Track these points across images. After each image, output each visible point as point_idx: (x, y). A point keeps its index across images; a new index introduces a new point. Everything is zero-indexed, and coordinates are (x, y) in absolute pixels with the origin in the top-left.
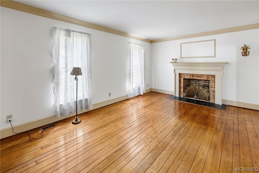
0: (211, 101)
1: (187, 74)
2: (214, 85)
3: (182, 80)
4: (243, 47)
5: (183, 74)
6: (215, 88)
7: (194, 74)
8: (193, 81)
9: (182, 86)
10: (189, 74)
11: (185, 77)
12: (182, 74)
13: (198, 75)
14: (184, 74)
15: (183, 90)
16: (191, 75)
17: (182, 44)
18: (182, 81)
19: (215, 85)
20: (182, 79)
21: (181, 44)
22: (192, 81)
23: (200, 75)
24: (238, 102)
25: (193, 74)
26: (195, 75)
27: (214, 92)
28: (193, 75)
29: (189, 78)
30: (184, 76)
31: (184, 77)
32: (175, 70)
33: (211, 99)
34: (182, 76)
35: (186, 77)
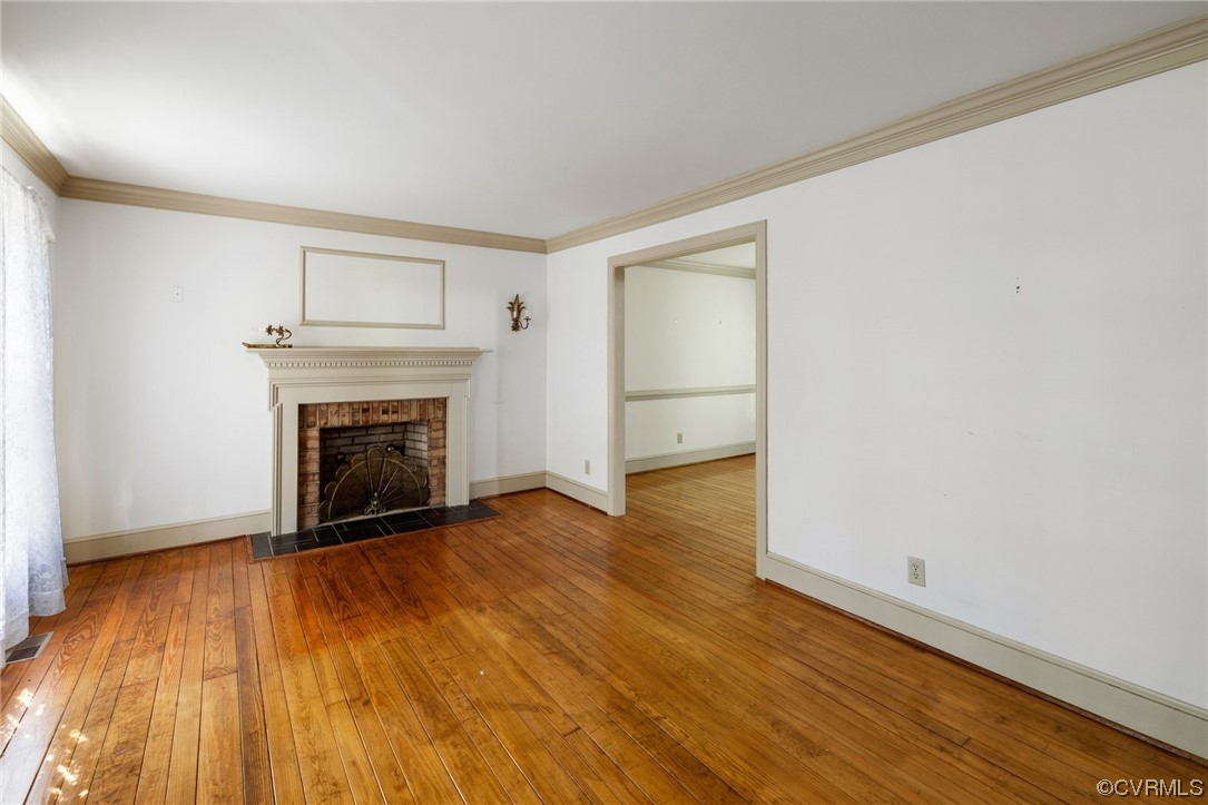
0: (434, 502)
1: (340, 405)
2: (441, 435)
3: (312, 438)
4: (513, 301)
5: (316, 405)
6: (445, 447)
7: (372, 402)
8: (342, 435)
9: (314, 467)
10: (350, 404)
11: (326, 423)
12: (311, 409)
13: (386, 405)
14: (324, 408)
15: (317, 489)
16: (356, 407)
17: (307, 254)
18: (314, 444)
19: (444, 438)
20: (314, 433)
21: (304, 253)
22: (337, 435)
23: (396, 404)
24: (501, 480)
25: (368, 403)
26: (376, 405)
27: (444, 463)
28: (366, 407)
29: (347, 421)
30: (324, 415)
31: (323, 422)
32: (275, 391)
33: (433, 494)
34: (311, 419)
35: (334, 421)
